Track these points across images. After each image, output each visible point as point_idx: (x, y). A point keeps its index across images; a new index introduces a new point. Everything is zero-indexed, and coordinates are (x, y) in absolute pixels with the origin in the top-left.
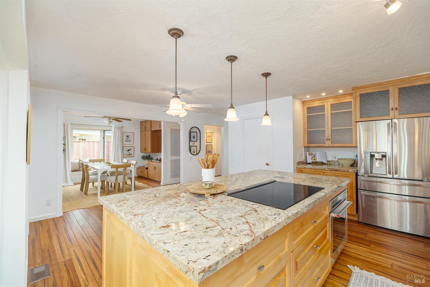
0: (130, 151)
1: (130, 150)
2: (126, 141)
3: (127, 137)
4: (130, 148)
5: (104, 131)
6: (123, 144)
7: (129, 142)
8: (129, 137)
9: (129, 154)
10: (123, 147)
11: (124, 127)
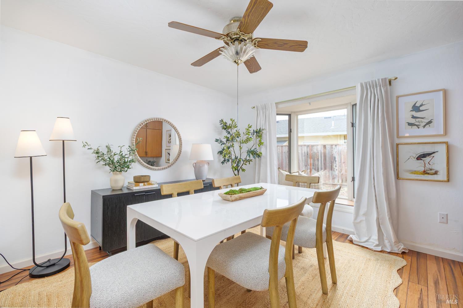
0: (427, 159)
1: (429, 154)
2: (410, 124)
3: (416, 108)
4: (427, 149)
5: (353, 106)
6: (398, 137)
7: (421, 128)
8: (421, 108)
9: (422, 169)
10: (398, 145)
11: (396, 78)
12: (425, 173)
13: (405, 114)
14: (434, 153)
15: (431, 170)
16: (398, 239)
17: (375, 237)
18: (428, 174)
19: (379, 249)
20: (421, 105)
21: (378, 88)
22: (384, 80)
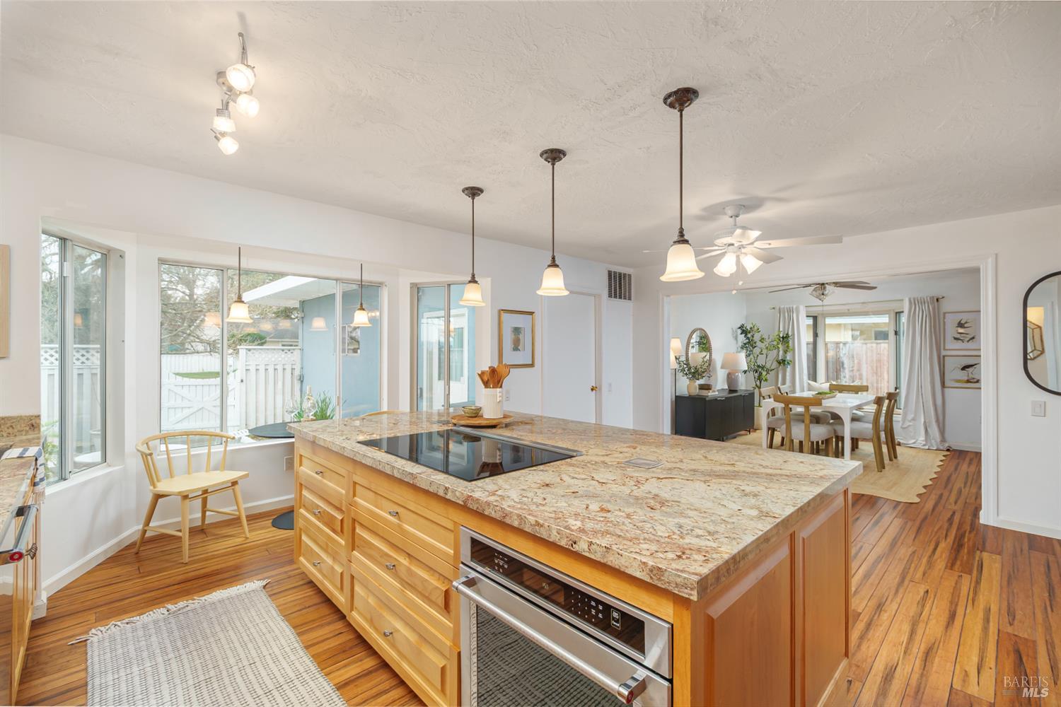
0: (970, 370)
1: (972, 366)
2: (955, 339)
3: (961, 325)
4: (969, 361)
5: (897, 313)
6: (944, 349)
7: (966, 343)
8: (966, 325)
9: (966, 378)
10: (944, 356)
11: (943, 297)
12: (968, 381)
13: (951, 330)
14: (976, 364)
15: (974, 379)
16: (943, 440)
17: (922, 438)
18: (971, 382)
19: (927, 447)
20: (966, 323)
21: (926, 305)
22: (932, 298)
